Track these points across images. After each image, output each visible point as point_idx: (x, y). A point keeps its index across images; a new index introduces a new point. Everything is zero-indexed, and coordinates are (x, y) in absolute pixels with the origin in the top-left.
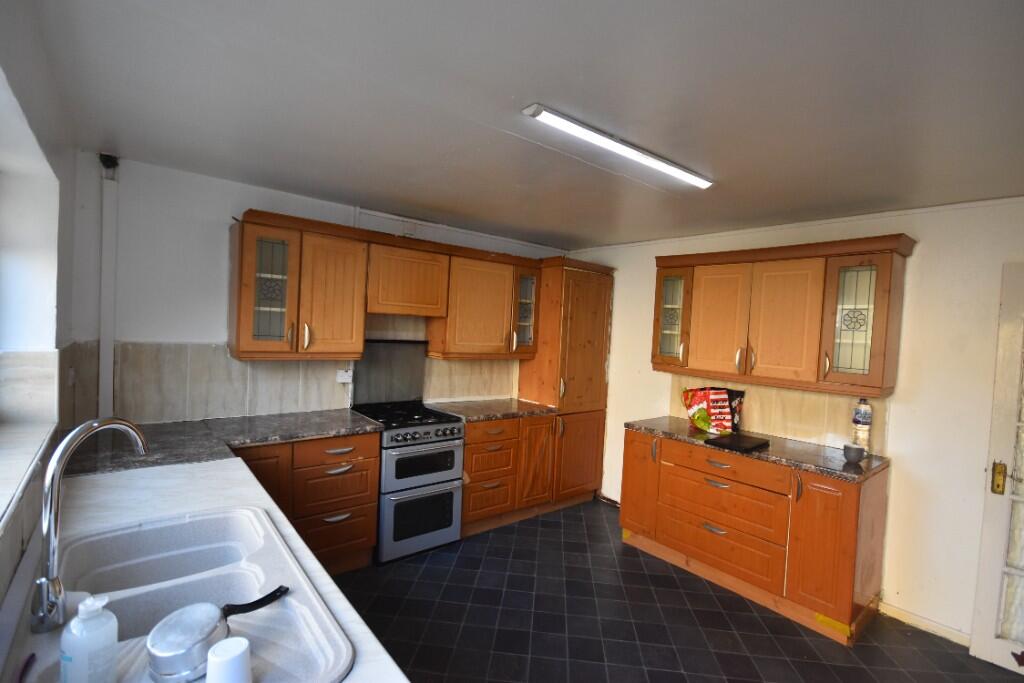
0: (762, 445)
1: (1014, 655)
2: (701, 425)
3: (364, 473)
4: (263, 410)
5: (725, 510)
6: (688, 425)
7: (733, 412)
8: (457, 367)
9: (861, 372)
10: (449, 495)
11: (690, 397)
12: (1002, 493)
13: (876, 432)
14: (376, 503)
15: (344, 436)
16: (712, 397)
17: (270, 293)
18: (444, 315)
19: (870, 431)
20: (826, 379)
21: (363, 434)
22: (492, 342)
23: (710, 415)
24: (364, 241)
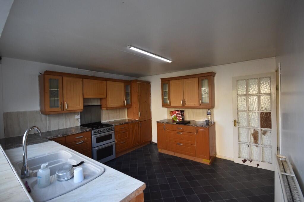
0: (189, 122)
1: (242, 161)
2: (175, 120)
3: (87, 143)
4: (53, 129)
5: (182, 139)
6: (172, 120)
7: (182, 116)
8: (110, 112)
9: (207, 103)
10: (112, 146)
11: (172, 113)
12: (236, 126)
13: (212, 116)
14: (91, 151)
15: (81, 133)
16: (177, 112)
17: (54, 94)
18: (106, 97)
19: (211, 116)
20: (201, 106)
21: (86, 132)
22: (119, 104)
23: (177, 117)
24: (81, 78)
